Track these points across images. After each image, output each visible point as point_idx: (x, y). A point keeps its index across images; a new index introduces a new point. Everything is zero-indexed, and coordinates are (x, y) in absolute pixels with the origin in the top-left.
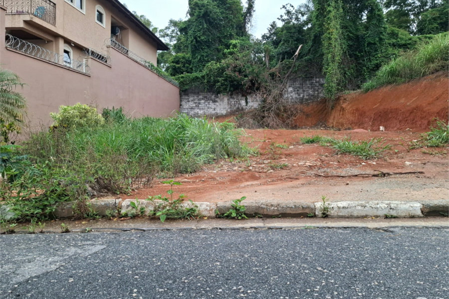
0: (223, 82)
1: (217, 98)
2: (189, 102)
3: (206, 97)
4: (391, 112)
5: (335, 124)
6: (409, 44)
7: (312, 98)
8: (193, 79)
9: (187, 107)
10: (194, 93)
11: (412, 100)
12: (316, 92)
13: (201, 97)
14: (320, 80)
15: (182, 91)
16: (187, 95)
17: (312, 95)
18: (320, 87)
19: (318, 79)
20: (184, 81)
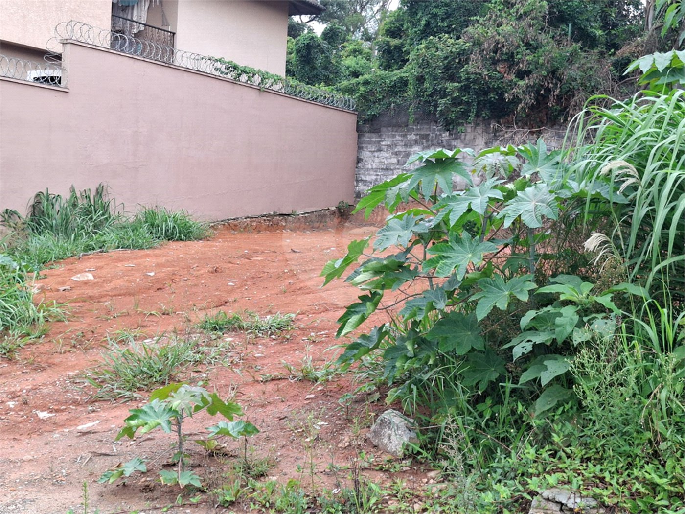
0: (456, 94)
1: (456, 138)
2: (380, 150)
3: (426, 137)
8: (394, 86)
9: (374, 167)
10: (397, 126)
13: (412, 137)
15: (365, 121)
16: (376, 131)
20: (371, 92)
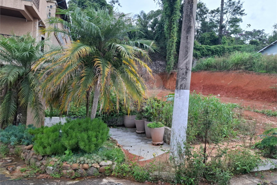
4: (217, 86)
5: (170, 87)
6: (201, 49)
7: (155, 71)
11: (229, 82)
12: (158, 69)
14: (159, 62)
17: (155, 70)
18: (159, 66)
19: (158, 62)
